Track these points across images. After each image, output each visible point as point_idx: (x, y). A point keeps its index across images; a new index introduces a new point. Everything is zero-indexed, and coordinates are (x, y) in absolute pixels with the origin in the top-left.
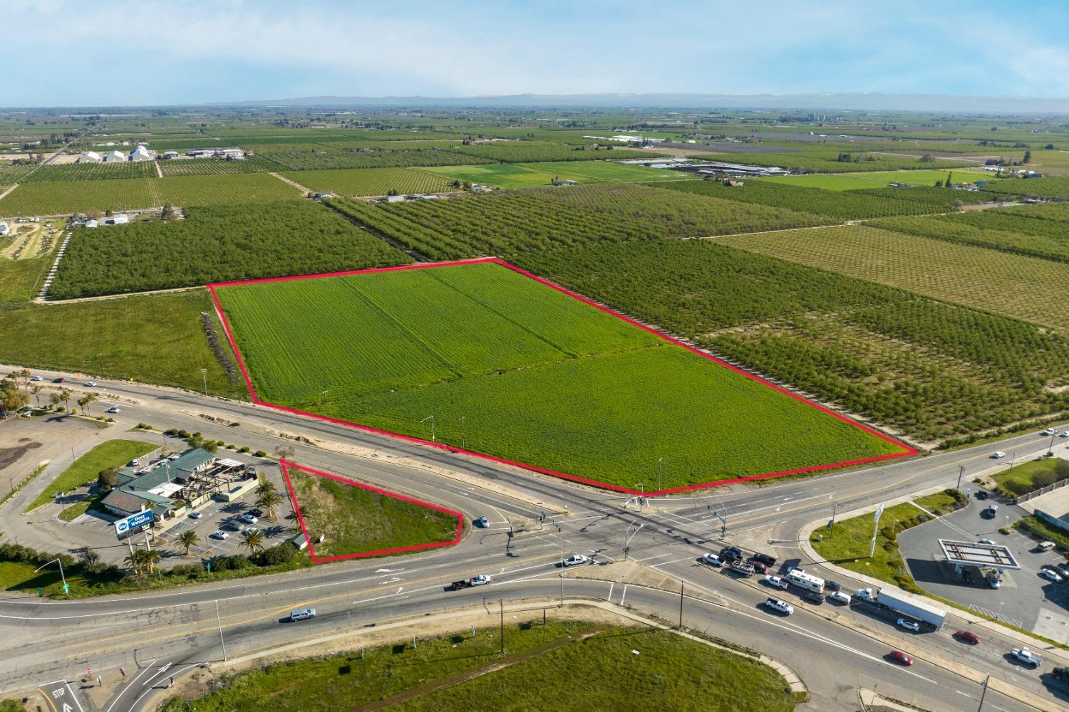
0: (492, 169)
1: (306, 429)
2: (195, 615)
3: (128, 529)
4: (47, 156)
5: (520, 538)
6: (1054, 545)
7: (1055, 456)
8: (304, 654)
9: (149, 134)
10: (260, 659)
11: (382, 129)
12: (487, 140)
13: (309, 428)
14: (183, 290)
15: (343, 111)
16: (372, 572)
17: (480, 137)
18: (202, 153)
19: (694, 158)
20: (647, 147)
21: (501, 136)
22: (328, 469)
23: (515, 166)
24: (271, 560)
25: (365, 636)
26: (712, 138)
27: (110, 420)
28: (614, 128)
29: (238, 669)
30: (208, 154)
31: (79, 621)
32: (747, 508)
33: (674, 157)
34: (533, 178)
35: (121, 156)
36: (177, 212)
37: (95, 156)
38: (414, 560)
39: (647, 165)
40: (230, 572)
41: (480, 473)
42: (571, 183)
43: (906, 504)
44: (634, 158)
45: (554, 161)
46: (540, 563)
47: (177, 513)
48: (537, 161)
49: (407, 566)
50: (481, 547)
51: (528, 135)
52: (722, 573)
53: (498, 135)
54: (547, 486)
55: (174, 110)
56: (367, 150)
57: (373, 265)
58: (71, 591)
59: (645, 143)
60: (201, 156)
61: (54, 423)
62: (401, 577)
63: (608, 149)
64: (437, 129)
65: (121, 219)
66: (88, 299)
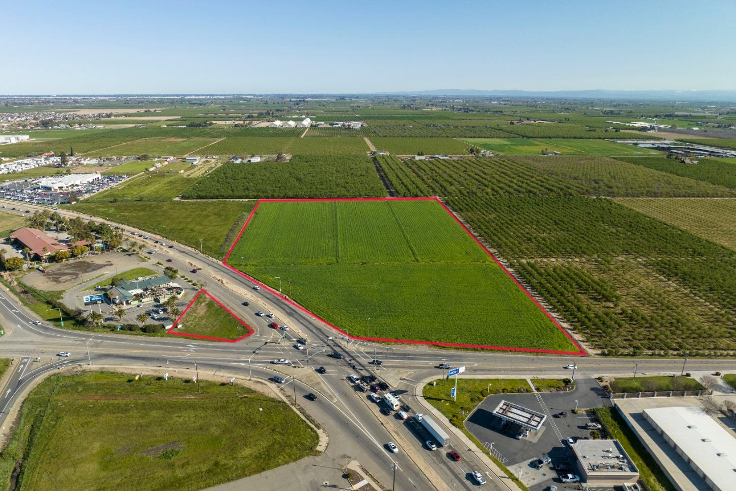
0: (512, 141)
1: (229, 276)
2: (97, 345)
3: (89, 301)
4: (254, 122)
5: (270, 346)
6: (600, 426)
7: (692, 377)
8: (121, 371)
9: (323, 111)
10: (103, 368)
11: (467, 112)
12: (533, 122)
13: (231, 276)
14: (247, 200)
15: (453, 99)
16: (185, 345)
17: (528, 119)
18: (337, 124)
19: (682, 141)
20: (651, 131)
21: (544, 119)
22: (218, 297)
23: (531, 140)
24: (147, 330)
25: (152, 370)
26: (719, 127)
27: (149, 259)
28: (642, 116)
29: (92, 370)
30: (340, 124)
31: (57, 337)
32: (412, 359)
33: (665, 139)
34: (534, 149)
35: (292, 123)
36: (288, 157)
37: (278, 123)
38: (210, 344)
39: (636, 144)
40: (129, 332)
41: (287, 312)
42: (556, 154)
43: (525, 380)
44: (630, 139)
45: (564, 138)
46: (264, 359)
47: (132, 303)
48: (550, 138)
49: (202, 346)
50: (247, 346)
51: (565, 119)
52: (352, 386)
53: (542, 118)
54: (313, 325)
55: (351, 97)
56: (440, 125)
57: (360, 196)
58: (65, 325)
59: (652, 128)
60: (337, 126)
61: (127, 256)
62: (194, 350)
63: (616, 131)
64: (505, 113)
65: (256, 160)
66: (199, 200)
